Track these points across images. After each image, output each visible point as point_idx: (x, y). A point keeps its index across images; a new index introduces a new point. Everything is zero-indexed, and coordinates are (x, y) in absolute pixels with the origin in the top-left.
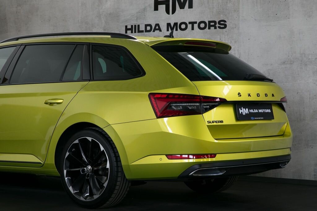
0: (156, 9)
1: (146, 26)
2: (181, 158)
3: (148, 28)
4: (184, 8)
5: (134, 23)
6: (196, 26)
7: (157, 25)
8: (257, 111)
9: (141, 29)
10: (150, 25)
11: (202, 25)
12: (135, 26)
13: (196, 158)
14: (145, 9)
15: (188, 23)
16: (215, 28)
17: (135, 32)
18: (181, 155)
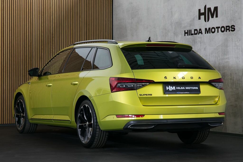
0: (200, 19)
1: (195, 30)
2: (128, 117)
3: (196, 32)
4: (213, 18)
5: (188, 28)
6: (220, 29)
7: (200, 29)
8: (184, 88)
9: (192, 33)
10: (196, 30)
11: (223, 29)
12: (189, 30)
13: (136, 117)
14: (194, 19)
15: (215, 28)
16: (229, 31)
17: (189, 35)
18: (128, 115)
